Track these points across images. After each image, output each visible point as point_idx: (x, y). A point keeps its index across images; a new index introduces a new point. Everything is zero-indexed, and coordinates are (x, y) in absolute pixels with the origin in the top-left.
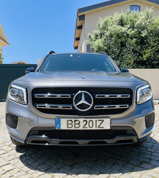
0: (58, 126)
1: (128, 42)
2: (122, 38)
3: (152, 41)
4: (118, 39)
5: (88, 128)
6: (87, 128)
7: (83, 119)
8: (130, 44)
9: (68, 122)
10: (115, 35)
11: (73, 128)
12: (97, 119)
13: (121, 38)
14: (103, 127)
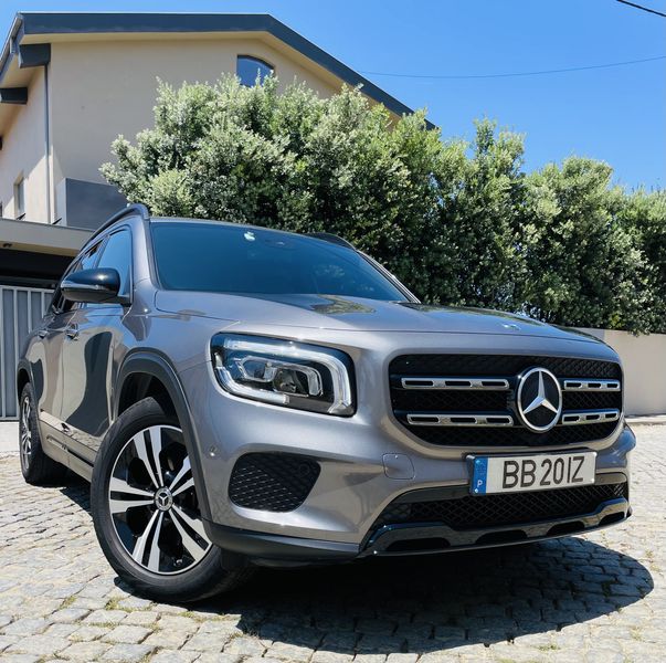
0: (480, 483)
1: (285, 202)
2: (264, 182)
3: (360, 211)
4: (249, 181)
5: (553, 486)
6: (549, 483)
7: (543, 457)
8: (290, 208)
9: (505, 469)
10: (240, 168)
11: (518, 488)
12: (572, 455)
13: (260, 179)
14: (581, 480)
